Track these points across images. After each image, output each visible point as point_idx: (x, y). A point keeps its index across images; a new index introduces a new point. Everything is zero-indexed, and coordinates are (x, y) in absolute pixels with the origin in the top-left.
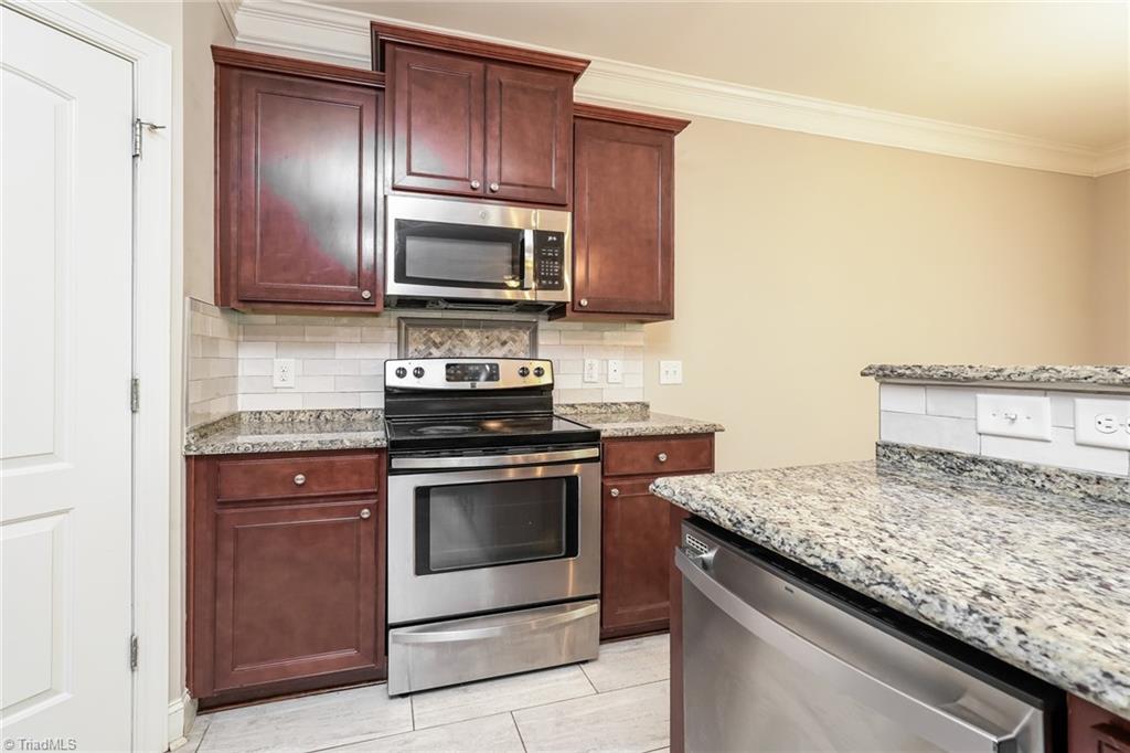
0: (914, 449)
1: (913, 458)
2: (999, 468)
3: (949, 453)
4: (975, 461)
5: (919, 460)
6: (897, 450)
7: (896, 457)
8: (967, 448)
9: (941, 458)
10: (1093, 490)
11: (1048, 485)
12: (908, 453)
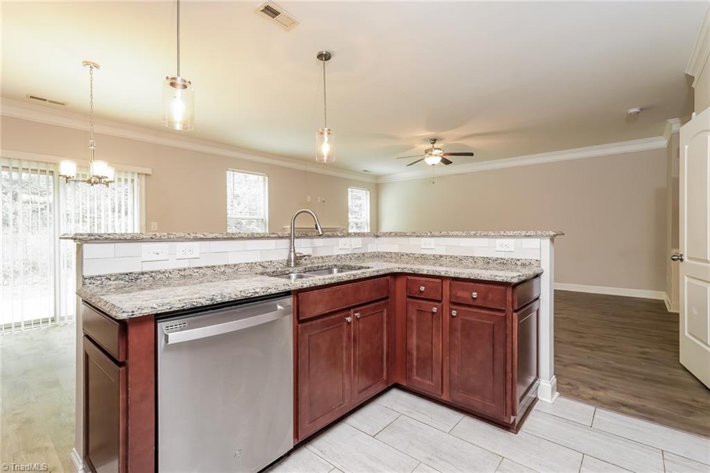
0: (111, 275)
1: (110, 280)
2: (153, 274)
3: (130, 273)
4: (143, 274)
5: (114, 280)
6: (100, 278)
7: (100, 282)
8: (137, 269)
9: (127, 276)
10: (183, 273)
11: (170, 276)
12: (107, 278)
